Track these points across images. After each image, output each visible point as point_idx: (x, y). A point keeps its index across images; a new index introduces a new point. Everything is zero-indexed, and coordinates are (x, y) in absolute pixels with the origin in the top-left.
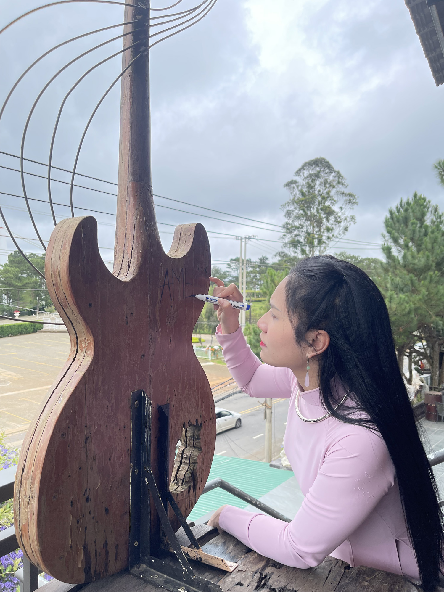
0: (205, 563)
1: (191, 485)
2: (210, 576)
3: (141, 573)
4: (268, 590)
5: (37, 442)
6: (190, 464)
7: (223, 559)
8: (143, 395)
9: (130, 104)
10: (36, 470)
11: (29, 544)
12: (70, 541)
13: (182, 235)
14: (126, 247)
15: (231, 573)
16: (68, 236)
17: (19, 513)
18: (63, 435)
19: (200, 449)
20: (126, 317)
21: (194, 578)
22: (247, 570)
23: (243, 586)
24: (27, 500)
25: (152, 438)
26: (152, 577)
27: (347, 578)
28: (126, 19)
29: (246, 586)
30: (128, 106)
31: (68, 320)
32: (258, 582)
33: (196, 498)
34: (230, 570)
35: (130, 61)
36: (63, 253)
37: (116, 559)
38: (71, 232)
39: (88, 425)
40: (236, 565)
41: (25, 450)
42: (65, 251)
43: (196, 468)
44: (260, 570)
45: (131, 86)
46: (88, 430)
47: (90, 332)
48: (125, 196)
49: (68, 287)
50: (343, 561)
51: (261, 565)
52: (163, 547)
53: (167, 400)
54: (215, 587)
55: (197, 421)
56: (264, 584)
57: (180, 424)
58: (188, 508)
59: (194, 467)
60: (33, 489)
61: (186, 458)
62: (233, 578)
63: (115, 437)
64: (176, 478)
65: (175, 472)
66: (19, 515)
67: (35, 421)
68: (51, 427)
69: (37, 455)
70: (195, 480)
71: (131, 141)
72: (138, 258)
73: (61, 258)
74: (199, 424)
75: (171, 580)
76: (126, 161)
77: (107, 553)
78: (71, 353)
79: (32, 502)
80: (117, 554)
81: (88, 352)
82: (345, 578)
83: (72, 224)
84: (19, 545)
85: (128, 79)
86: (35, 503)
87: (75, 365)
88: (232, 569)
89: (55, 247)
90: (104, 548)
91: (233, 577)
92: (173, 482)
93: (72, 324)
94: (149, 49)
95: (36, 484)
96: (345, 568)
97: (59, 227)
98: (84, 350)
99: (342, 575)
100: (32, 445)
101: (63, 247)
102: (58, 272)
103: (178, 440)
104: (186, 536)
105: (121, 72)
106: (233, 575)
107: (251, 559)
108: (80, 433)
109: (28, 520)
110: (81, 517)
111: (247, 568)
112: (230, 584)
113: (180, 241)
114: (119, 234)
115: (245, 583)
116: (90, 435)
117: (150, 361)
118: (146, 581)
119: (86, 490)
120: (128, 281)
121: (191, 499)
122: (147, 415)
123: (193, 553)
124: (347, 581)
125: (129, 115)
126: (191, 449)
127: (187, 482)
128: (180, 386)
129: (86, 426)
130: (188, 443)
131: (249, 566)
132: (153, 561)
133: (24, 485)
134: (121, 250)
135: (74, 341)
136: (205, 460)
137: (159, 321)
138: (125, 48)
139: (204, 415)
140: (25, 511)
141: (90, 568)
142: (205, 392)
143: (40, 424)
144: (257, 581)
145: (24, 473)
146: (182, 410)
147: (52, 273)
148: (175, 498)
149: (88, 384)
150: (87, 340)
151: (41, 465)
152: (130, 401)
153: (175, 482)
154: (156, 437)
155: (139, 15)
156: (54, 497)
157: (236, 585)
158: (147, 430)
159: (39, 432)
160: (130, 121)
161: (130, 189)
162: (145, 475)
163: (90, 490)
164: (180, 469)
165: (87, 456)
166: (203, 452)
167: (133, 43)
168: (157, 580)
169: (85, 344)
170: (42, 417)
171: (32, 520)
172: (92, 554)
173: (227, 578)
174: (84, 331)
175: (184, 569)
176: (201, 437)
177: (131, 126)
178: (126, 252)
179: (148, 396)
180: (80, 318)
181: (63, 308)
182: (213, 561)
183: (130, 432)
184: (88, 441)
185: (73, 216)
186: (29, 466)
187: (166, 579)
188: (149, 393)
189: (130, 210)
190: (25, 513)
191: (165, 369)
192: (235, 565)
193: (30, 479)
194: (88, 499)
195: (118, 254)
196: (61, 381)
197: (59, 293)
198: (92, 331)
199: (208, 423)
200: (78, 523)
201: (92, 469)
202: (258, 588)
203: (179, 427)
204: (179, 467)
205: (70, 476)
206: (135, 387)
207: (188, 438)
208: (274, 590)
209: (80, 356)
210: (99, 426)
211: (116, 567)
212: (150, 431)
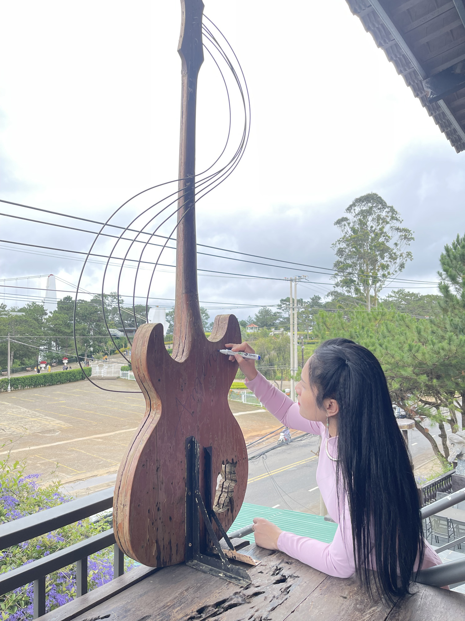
0: (238, 560)
1: (229, 508)
3: (193, 565)
4: (280, 576)
5: (128, 469)
7: (250, 557)
10: (128, 487)
11: (123, 537)
13: (220, 322)
14: (181, 338)
15: (256, 566)
16: (146, 337)
17: (117, 516)
18: (144, 465)
19: (236, 481)
20: (182, 386)
21: (230, 566)
22: (267, 565)
23: (263, 573)
24: (122, 507)
25: (200, 470)
26: (201, 567)
28: (179, 188)
31: (145, 390)
33: (233, 518)
35: (183, 214)
36: (143, 349)
37: (177, 553)
38: (148, 335)
39: (158, 459)
40: (261, 562)
41: (120, 475)
44: (276, 565)
45: (183, 229)
48: (180, 303)
49: (146, 370)
52: (209, 551)
53: (211, 444)
54: (244, 573)
55: (233, 460)
56: (278, 573)
58: (227, 525)
60: (126, 499)
61: (225, 488)
62: (257, 569)
63: (175, 469)
64: (218, 503)
67: (125, 456)
68: (136, 460)
69: (128, 477)
71: (184, 266)
72: (189, 345)
73: (142, 351)
75: (213, 569)
76: (180, 279)
77: (171, 548)
80: (177, 550)
81: (158, 411)
83: (148, 329)
84: (116, 538)
85: (181, 226)
86: (127, 508)
87: (150, 420)
88: (257, 564)
89: (138, 344)
90: (169, 544)
92: (216, 506)
94: (195, 204)
95: (128, 496)
97: (140, 331)
98: (155, 409)
100: (124, 472)
101: (143, 345)
102: (139, 360)
103: (219, 473)
104: (226, 544)
105: (177, 224)
106: (257, 567)
109: (123, 520)
110: (154, 521)
111: (269, 563)
113: (219, 328)
114: (176, 328)
115: (265, 572)
117: (198, 416)
118: (196, 569)
119: (157, 503)
121: (229, 518)
122: (197, 454)
123: (230, 553)
125: (182, 249)
126: (229, 481)
127: (227, 506)
128: (220, 434)
130: (227, 476)
133: (120, 498)
134: (177, 340)
135: (148, 404)
136: (240, 489)
137: (203, 387)
139: (238, 456)
140: (121, 514)
142: (239, 438)
143: (129, 458)
144: (273, 571)
145: (120, 490)
146: (222, 451)
147: (136, 361)
148: (217, 515)
149: (158, 433)
150: (157, 403)
151: (131, 484)
154: (203, 470)
155: (188, 182)
156: (139, 506)
157: (259, 573)
158: (196, 464)
159: (129, 464)
161: (183, 298)
162: (196, 496)
163: (160, 503)
164: (221, 496)
167: (184, 202)
168: (204, 569)
169: (155, 405)
170: (130, 453)
171: (126, 520)
172: (162, 547)
174: (155, 397)
175: (223, 560)
178: (181, 341)
179: (197, 441)
180: (153, 389)
181: (142, 383)
182: (243, 558)
183: (185, 466)
184: (158, 470)
186: (123, 485)
187: (211, 568)
188: (197, 439)
189: (184, 312)
190: (121, 516)
191: (209, 422)
193: (124, 493)
194: (158, 509)
195: (176, 342)
196: (141, 430)
197: (140, 374)
198: (160, 397)
199: (242, 461)
200: (153, 525)
201: (161, 490)
202: (273, 575)
203: (219, 464)
204: (221, 495)
205: (148, 493)
206: (188, 434)
207: (227, 473)
208: (285, 576)
209: (153, 414)
210: (165, 461)
211: (176, 560)
212: (199, 465)
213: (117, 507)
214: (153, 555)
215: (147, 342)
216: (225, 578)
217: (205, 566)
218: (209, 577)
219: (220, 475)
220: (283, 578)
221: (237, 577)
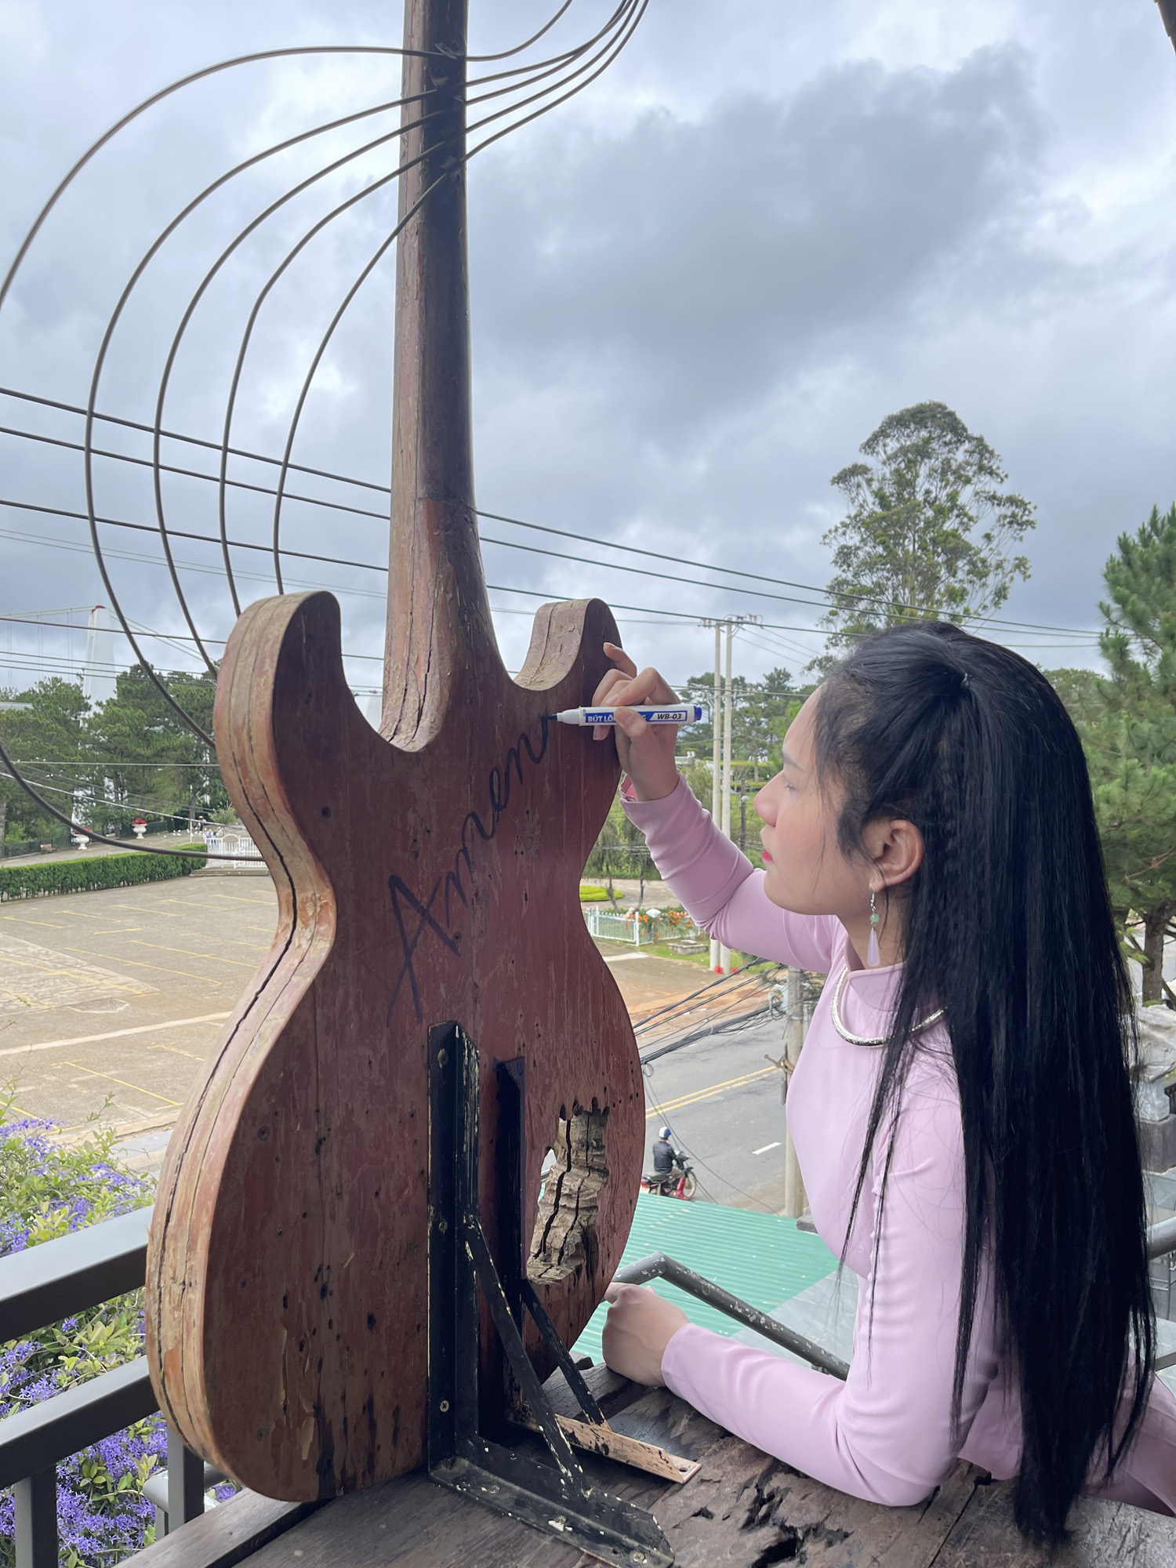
0: (618, 1459)
1: (581, 1265)
2: (633, 1491)
3: (456, 1481)
4: (776, 1529)
5: (201, 1149)
6: (579, 1211)
7: (661, 1449)
8: (457, 1036)
9: (420, 304)
10: (199, 1216)
11: (183, 1398)
12: (283, 1394)
13: (553, 629)
14: (413, 665)
15: (683, 1485)
16: (268, 640)
17: (160, 1322)
18: (263, 1133)
19: (604, 1172)
20: (415, 841)
21: (589, 1493)
22: (724, 1478)
23: (712, 1517)
24: (177, 1289)
25: (482, 1142)
26: (484, 1489)
27: (982, 1506)
28: (407, 87)
29: (721, 1518)
30: (414, 307)
31: (272, 849)
32: (750, 1510)
33: (594, 1297)
34: (681, 1477)
35: (418, 194)
36: (258, 684)
37: (395, 1441)
38: (276, 633)
39: (322, 1107)
40: (697, 1465)
41: (172, 1167)
42: (263, 680)
43: (595, 1222)
44: (756, 1481)
45: (421, 258)
46: (323, 1122)
47: (327, 878)
48: (409, 537)
49: (270, 767)
50: (971, 1465)
51: (758, 1470)
52: (511, 1418)
53: (519, 1049)
54: (642, 1518)
55: (594, 1101)
56: (767, 1516)
57: (551, 1107)
58: (575, 1323)
59: (588, 1220)
60: (193, 1263)
61: (569, 1196)
62: (687, 1498)
63: (388, 1141)
64: (543, 1247)
65: (542, 1232)
66: (159, 1327)
67: (195, 1095)
68: (233, 1113)
69: (201, 1180)
70: (592, 1253)
71: (423, 396)
72: (441, 692)
73: (253, 696)
74: (600, 1110)
75: (528, 1498)
76: (410, 448)
77: (372, 1425)
78: (280, 931)
79: (191, 1296)
80: (396, 1431)
81: (322, 929)
82: (973, 1506)
83: (278, 611)
84: (159, 1401)
85: (414, 243)
86: (197, 1296)
87: (291, 960)
88: (686, 1476)
89: (239, 670)
90: (367, 1412)
91: (688, 1494)
92: (536, 1256)
93: (282, 858)
94: (464, 161)
95: (199, 1249)
96: (978, 1482)
97: (248, 621)
98: (312, 922)
99: (967, 1498)
100: (188, 1157)
101: (258, 670)
102: (245, 731)
103: (548, 1149)
104: (571, 1393)
105: (396, 226)
106: (687, 1492)
107: (735, 1453)
108: (303, 1127)
109: (179, 1339)
110: (308, 1334)
111: (725, 1473)
112: (679, 1513)
113: (549, 645)
114: (394, 631)
115: (719, 1511)
116: (329, 1135)
117: (475, 951)
118: (467, 1498)
120: (417, 750)
121: (581, 1300)
122: (469, 1085)
123: (587, 1434)
124: (981, 1514)
125: (416, 331)
126: (581, 1173)
127: (572, 1257)
128: (551, 1012)
129: (318, 1111)
130: (573, 1157)
131: (729, 1468)
132: (487, 1450)
133: (172, 1254)
134: (399, 672)
135: (287, 901)
136: (618, 1202)
137: (495, 849)
138: (405, 164)
139: (614, 1088)
140: (174, 1319)
141: (330, 1464)
142: (615, 1028)
143: (206, 1103)
144: (747, 1507)
145: (171, 1223)
146: (558, 1073)
147: (232, 733)
148: (540, 1295)
149: (322, 1008)
150: (319, 899)
151: (211, 1204)
152: (426, 1052)
153: (541, 1255)
154: (491, 1142)
155: (438, 75)
156: (244, 1285)
157: (696, 1515)
158: (468, 1122)
159: (206, 1126)
160: (420, 348)
161: (421, 518)
162: (465, 1235)
163: (328, 1268)
164: (554, 1224)
165: (321, 1184)
166: (612, 1181)
167: (425, 148)
168: (495, 1498)
169: (313, 907)
170: (212, 1087)
171: (191, 1340)
172: (337, 1428)
173: (673, 1498)
174: (311, 875)
175: (564, 1470)
176: (605, 1142)
177: (421, 359)
178: (411, 677)
179: (471, 1037)
180: (301, 845)
181: (259, 821)
182: (637, 1453)
183: (426, 1128)
184: (323, 1148)
185: (281, 592)
186: (183, 1206)
187: (521, 1495)
188: (473, 1028)
189: (420, 572)
190: (174, 1323)
191: (514, 970)
192: (692, 1466)
193: (186, 1238)
194: (324, 1292)
195: (394, 682)
196: (256, 999)
197: (250, 783)
198: (329, 874)
199: (625, 1106)
200: (301, 1350)
201: (333, 1217)
202: (750, 1524)
203: (550, 1117)
204: (552, 1219)
205: (280, 1234)
206: (438, 1015)
207: (573, 1144)
208: (792, 1530)
209: (302, 939)
210: (350, 1112)
211: (394, 1463)
212: (476, 1124)
213: (159, 1287)
214: (305, 1457)
215: (272, 660)
216: (573, 1541)
217: (499, 1484)
218: (512, 1534)
219: (551, 1151)
220: (785, 1537)
221: (616, 1533)
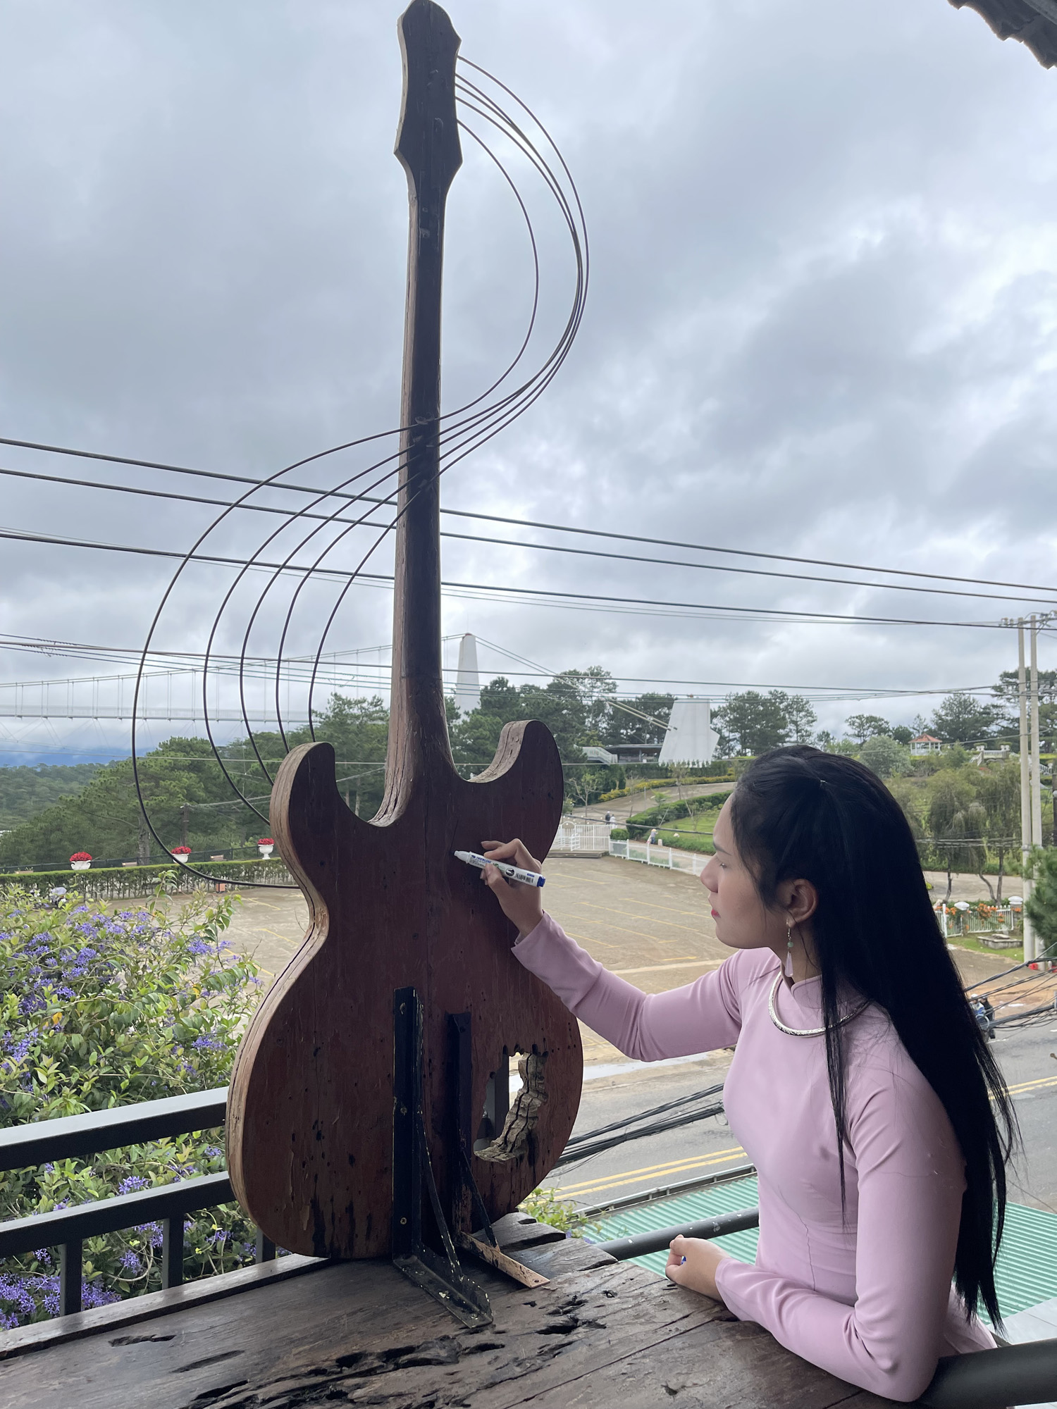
0: (502, 1270)
3: (405, 1267)
4: (566, 1319)
5: (249, 1046)
6: (528, 1119)
8: (414, 996)
10: (245, 1082)
12: (291, 1189)
14: (396, 773)
17: (229, 1138)
18: (280, 1041)
19: (545, 1095)
20: (385, 879)
21: (462, 1279)
22: (558, 1290)
23: (534, 1306)
29: (540, 1307)
32: (560, 1307)
33: (535, 1177)
34: (532, 1285)
35: (404, 505)
37: (368, 1236)
38: (295, 768)
39: (318, 1030)
40: (547, 1280)
42: (286, 795)
43: (535, 1127)
44: (577, 1294)
46: (319, 1039)
48: (397, 699)
53: (468, 1007)
55: (534, 1046)
56: (567, 1311)
57: (496, 1048)
59: (532, 1125)
60: (240, 1107)
61: (524, 1108)
62: (528, 1295)
63: (364, 1054)
64: (505, 1141)
65: (505, 1131)
68: (264, 1028)
70: (532, 1147)
72: (407, 790)
73: (282, 802)
74: (540, 1053)
75: (438, 1281)
76: (399, 648)
77: (352, 1222)
78: (308, 927)
80: (369, 1228)
81: (323, 929)
85: (403, 531)
87: (308, 946)
88: (535, 1285)
89: (280, 786)
90: (348, 1212)
92: (500, 1146)
93: (305, 888)
95: (242, 1100)
98: (320, 925)
100: (244, 1050)
101: (285, 788)
106: (530, 1292)
108: (305, 1041)
109: (234, 1148)
110: (308, 1159)
111: (561, 1287)
112: (517, 1301)
113: (506, 750)
114: (390, 753)
115: (539, 1304)
116: (322, 1046)
118: (405, 1277)
119: (316, 1122)
120: (388, 825)
121: (523, 1177)
123: (488, 1253)
126: (533, 1094)
127: (519, 1148)
128: (495, 986)
129: (315, 1032)
130: (529, 1084)
132: (424, 1250)
134: (391, 777)
136: (555, 1117)
139: (553, 1039)
140: (233, 1137)
141: (322, 1236)
144: (560, 1304)
146: (501, 1025)
149: (319, 974)
150: (322, 911)
153: (503, 1145)
154: (442, 1062)
155: (418, 435)
157: (527, 1304)
159: (253, 1034)
163: (322, 1122)
164: (513, 1126)
165: (317, 1074)
166: (550, 1101)
169: (321, 916)
171: (238, 1149)
172: (327, 1218)
173: (518, 1293)
174: (318, 898)
176: (544, 1074)
178: (395, 780)
180: (310, 882)
182: (511, 1266)
183: (391, 1049)
184: (319, 1053)
187: (434, 1278)
188: (427, 993)
191: (463, 958)
192: (544, 1280)
194: (319, 1136)
195: (389, 782)
198: (325, 899)
199: (563, 1053)
200: (304, 1167)
201: (325, 1094)
202: (555, 1313)
203: (494, 1053)
204: (514, 1122)
205: (290, 1098)
206: (400, 982)
208: (577, 1321)
209: (317, 931)
210: (337, 1035)
211: (367, 1249)
212: (423, 1050)
213: (229, 1119)
214: (304, 1229)
215: (290, 783)
216: (446, 1303)
218: (416, 1295)
220: (570, 1323)
221: (470, 1304)
